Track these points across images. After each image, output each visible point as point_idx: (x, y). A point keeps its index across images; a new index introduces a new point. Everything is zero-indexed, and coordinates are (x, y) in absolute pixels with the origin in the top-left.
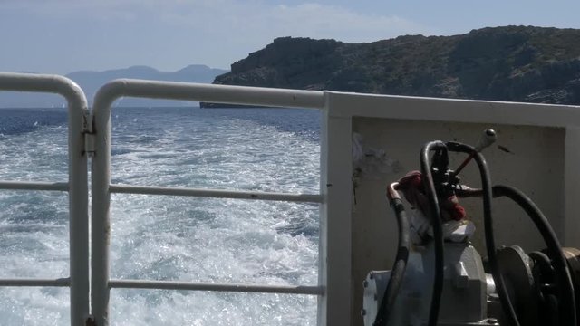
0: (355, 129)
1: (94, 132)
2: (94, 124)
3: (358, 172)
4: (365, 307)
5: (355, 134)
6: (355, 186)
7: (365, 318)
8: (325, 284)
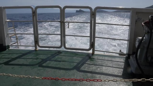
0: (136, 14)
1: (94, 15)
2: (94, 13)
3: (136, 21)
4: (136, 43)
5: (136, 15)
6: (136, 23)
7: (136, 45)
8: (129, 39)
